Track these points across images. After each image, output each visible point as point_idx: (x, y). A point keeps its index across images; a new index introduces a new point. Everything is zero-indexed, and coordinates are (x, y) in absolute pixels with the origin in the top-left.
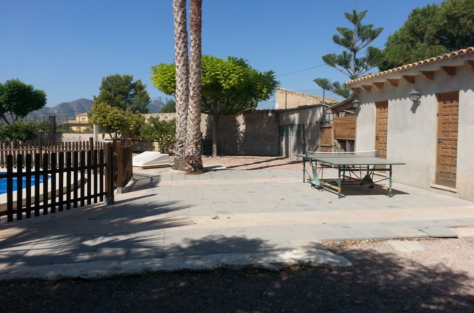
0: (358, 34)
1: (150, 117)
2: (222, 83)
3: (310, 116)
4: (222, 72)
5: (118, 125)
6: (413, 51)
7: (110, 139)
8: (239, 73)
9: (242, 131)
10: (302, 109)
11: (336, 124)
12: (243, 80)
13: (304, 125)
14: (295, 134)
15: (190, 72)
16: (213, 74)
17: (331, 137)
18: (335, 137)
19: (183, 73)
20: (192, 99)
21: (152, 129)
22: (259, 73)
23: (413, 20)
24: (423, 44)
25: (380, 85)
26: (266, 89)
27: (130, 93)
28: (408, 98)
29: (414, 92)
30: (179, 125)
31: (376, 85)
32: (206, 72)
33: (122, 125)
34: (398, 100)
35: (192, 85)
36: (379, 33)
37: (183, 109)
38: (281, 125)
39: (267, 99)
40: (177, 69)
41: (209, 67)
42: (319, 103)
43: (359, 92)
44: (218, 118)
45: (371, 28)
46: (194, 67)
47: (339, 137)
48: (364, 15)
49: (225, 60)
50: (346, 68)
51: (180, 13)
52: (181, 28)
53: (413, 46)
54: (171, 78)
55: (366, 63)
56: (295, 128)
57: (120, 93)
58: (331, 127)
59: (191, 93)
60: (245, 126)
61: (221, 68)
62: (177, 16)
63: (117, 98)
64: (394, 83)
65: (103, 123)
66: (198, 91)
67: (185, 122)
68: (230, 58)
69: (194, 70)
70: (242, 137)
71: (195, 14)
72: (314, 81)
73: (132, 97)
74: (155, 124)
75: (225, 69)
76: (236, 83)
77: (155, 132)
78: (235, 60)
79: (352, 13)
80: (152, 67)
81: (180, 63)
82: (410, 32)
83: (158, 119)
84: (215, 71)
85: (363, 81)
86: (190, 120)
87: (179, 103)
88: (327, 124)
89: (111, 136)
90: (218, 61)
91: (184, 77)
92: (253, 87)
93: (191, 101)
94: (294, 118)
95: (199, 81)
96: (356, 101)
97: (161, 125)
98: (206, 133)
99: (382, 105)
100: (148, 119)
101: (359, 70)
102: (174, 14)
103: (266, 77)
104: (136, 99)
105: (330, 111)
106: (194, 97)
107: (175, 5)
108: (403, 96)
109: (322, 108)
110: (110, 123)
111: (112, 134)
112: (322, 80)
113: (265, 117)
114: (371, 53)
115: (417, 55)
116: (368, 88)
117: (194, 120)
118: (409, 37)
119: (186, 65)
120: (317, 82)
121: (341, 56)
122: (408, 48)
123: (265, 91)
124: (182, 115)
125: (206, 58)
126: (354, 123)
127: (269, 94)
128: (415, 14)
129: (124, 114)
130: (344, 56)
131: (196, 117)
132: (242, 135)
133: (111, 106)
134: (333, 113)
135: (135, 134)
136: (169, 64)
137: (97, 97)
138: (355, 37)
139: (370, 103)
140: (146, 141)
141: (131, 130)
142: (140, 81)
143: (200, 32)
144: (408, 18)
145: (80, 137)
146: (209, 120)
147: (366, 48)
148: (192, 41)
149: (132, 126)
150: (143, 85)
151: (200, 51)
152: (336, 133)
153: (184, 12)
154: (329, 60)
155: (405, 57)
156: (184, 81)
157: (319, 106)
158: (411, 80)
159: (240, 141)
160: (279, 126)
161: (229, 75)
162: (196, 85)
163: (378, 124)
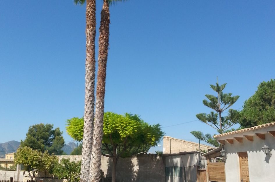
0: (221, 100)
1: (63, 158)
2: (121, 133)
3: (189, 160)
4: (121, 125)
5: (36, 165)
6: (264, 112)
7: (29, 176)
8: (134, 126)
9: (136, 171)
10: (183, 155)
11: (210, 168)
12: (136, 131)
13: (185, 168)
14: (178, 174)
15: (95, 126)
16: (113, 126)
17: (206, 178)
18: (210, 179)
19: (89, 126)
20: (95, 147)
21: (63, 168)
22: (149, 125)
23: (261, 90)
24: (271, 107)
25: (240, 140)
26: (154, 138)
27: (50, 138)
28: (262, 151)
29: (266, 146)
30: (83, 167)
31: (237, 139)
32: (108, 125)
33: (39, 165)
34: (255, 152)
35: (96, 136)
36: (237, 99)
37: (87, 154)
38: (167, 166)
39: (155, 146)
40: (85, 124)
41: (110, 121)
42: (195, 150)
43: (224, 144)
44: (117, 160)
45: (230, 95)
46: (98, 123)
47: (213, 179)
48: (225, 86)
49: (123, 115)
50: (215, 124)
51: (90, 84)
52: (90, 93)
53: (263, 108)
54: (81, 129)
55: (229, 121)
56: (178, 170)
57: (42, 138)
58: (205, 171)
59: (95, 142)
60: (138, 166)
61: (120, 122)
62: (88, 85)
63: (39, 142)
64: (250, 139)
65: (25, 163)
66: (100, 141)
67: (88, 165)
68: (127, 114)
69: (98, 125)
70: (136, 176)
71: (101, 85)
72: (191, 132)
73: (51, 141)
74: (66, 164)
75: (122, 123)
76: (131, 133)
77: (66, 171)
78: (131, 116)
79: (216, 85)
80: (68, 120)
81: (88, 118)
82: (261, 98)
83: (68, 160)
84: (115, 124)
85: (227, 135)
86: (92, 164)
87: (85, 149)
88: (202, 168)
89: (30, 174)
90: (118, 116)
91: (90, 129)
92: (144, 136)
93: (94, 149)
94: (177, 162)
95: (101, 132)
96: (223, 151)
97: (70, 165)
98: (107, 172)
99: (243, 155)
100: (61, 160)
101: (224, 126)
102: (86, 84)
103: (155, 129)
104: (54, 142)
105: (204, 157)
106: (97, 145)
107: (87, 78)
108: (258, 148)
109: (198, 155)
110: (30, 164)
111: (31, 172)
112: (197, 132)
113: (154, 160)
114: (232, 114)
115: (267, 115)
116: (231, 142)
117: (96, 164)
118: (260, 102)
119: (92, 120)
120: (193, 134)
121: (209, 115)
122: (260, 110)
123: (153, 139)
124: (87, 159)
125: (109, 114)
126: (223, 168)
127: (157, 142)
128: (263, 86)
129: (42, 156)
130: (212, 115)
131: (98, 162)
132: (136, 174)
133: (33, 150)
134: (207, 159)
135: (50, 172)
136: (80, 118)
137: (23, 140)
138: (219, 102)
139: (234, 153)
140: (58, 178)
141: (46, 169)
142: (58, 129)
143: (104, 97)
144: (258, 89)
145: (6, 173)
146: (110, 162)
147: (228, 110)
148: (97, 103)
149: (48, 165)
150: (61, 131)
151: (103, 111)
152: (210, 176)
153: (93, 83)
154: (201, 117)
155: (258, 116)
156: (90, 133)
157: (196, 153)
158: (262, 137)
159: (134, 179)
160: (166, 168)
161: (125, 127)
162: (99, 136)
163: (242, 171)
